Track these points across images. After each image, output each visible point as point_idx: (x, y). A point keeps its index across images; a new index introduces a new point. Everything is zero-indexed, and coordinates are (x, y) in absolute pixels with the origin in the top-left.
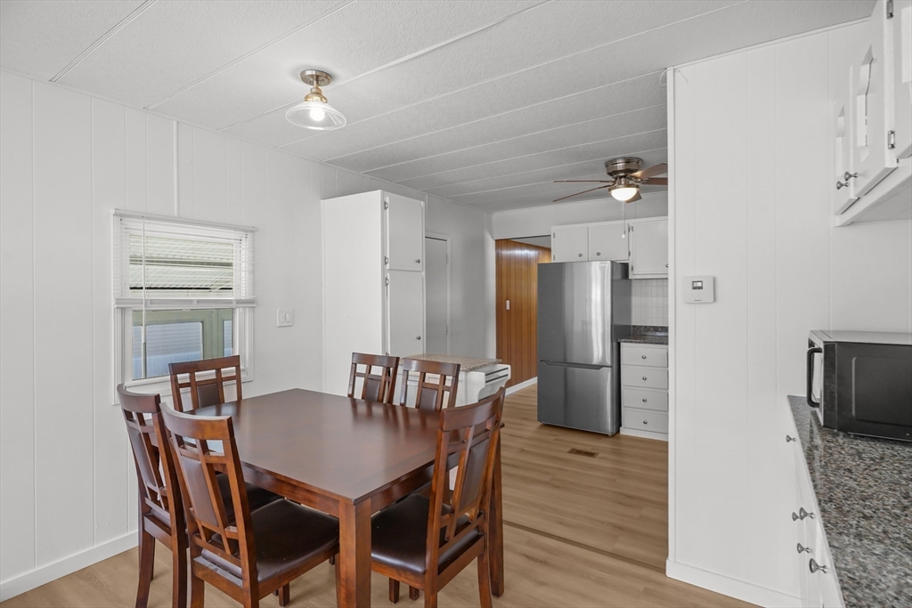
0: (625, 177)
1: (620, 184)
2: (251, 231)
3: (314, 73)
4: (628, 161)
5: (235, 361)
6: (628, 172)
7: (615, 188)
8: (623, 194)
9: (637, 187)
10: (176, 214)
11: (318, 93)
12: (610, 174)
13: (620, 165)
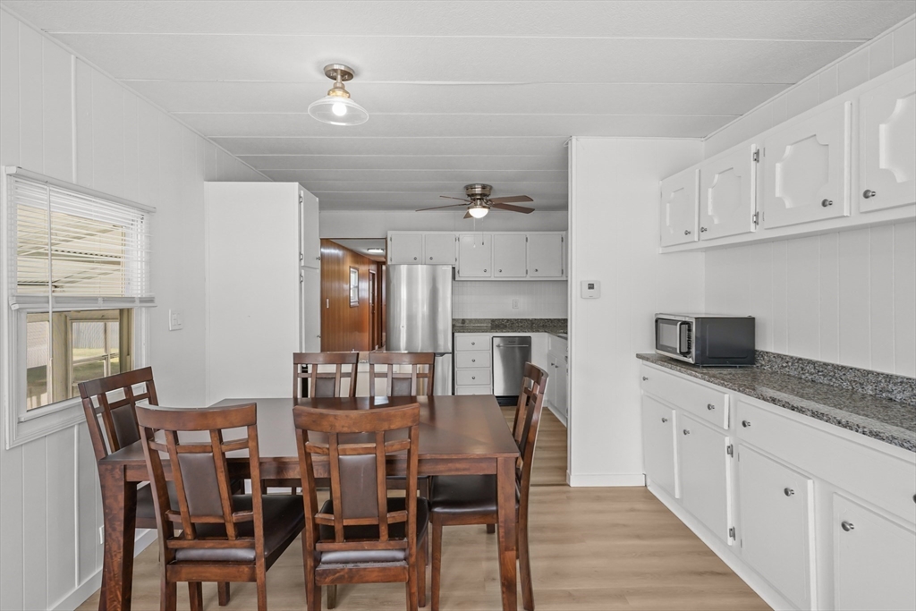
0: (480, 199)
1: (476, 205)
2: (146, 211)
3: (343, 68)
4: (484, 187)
5: (146, 375)
6: (483, 195)
7: (472, 208)
8: (478, 212)
9: (489, 208)
10: (74, 181)
11: (342, 88)
12: (469, 195)
13: (478, 190)
